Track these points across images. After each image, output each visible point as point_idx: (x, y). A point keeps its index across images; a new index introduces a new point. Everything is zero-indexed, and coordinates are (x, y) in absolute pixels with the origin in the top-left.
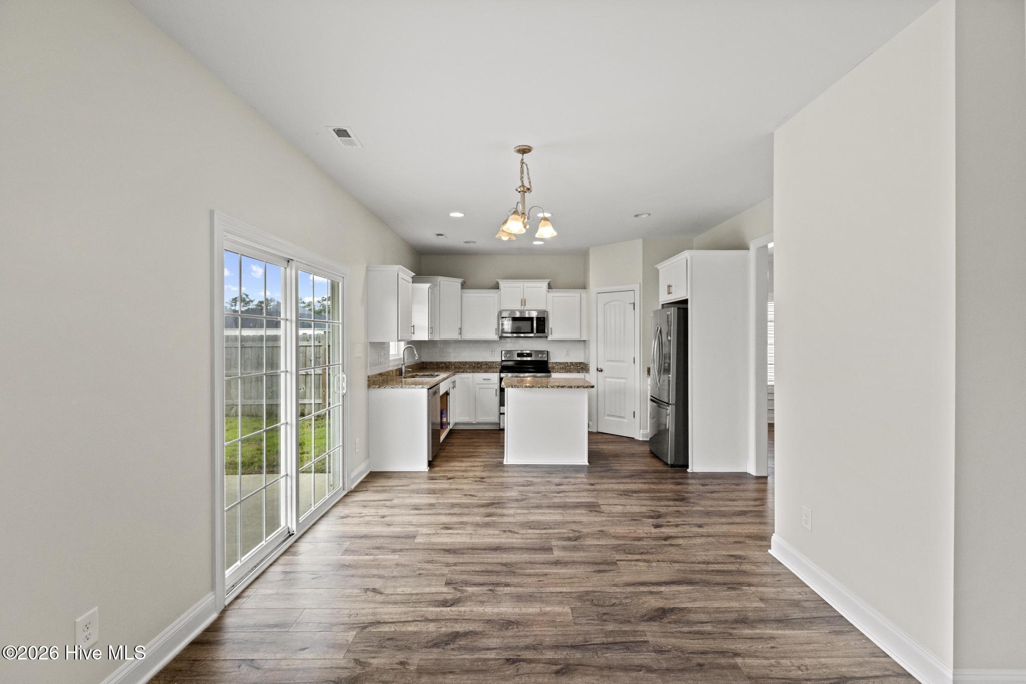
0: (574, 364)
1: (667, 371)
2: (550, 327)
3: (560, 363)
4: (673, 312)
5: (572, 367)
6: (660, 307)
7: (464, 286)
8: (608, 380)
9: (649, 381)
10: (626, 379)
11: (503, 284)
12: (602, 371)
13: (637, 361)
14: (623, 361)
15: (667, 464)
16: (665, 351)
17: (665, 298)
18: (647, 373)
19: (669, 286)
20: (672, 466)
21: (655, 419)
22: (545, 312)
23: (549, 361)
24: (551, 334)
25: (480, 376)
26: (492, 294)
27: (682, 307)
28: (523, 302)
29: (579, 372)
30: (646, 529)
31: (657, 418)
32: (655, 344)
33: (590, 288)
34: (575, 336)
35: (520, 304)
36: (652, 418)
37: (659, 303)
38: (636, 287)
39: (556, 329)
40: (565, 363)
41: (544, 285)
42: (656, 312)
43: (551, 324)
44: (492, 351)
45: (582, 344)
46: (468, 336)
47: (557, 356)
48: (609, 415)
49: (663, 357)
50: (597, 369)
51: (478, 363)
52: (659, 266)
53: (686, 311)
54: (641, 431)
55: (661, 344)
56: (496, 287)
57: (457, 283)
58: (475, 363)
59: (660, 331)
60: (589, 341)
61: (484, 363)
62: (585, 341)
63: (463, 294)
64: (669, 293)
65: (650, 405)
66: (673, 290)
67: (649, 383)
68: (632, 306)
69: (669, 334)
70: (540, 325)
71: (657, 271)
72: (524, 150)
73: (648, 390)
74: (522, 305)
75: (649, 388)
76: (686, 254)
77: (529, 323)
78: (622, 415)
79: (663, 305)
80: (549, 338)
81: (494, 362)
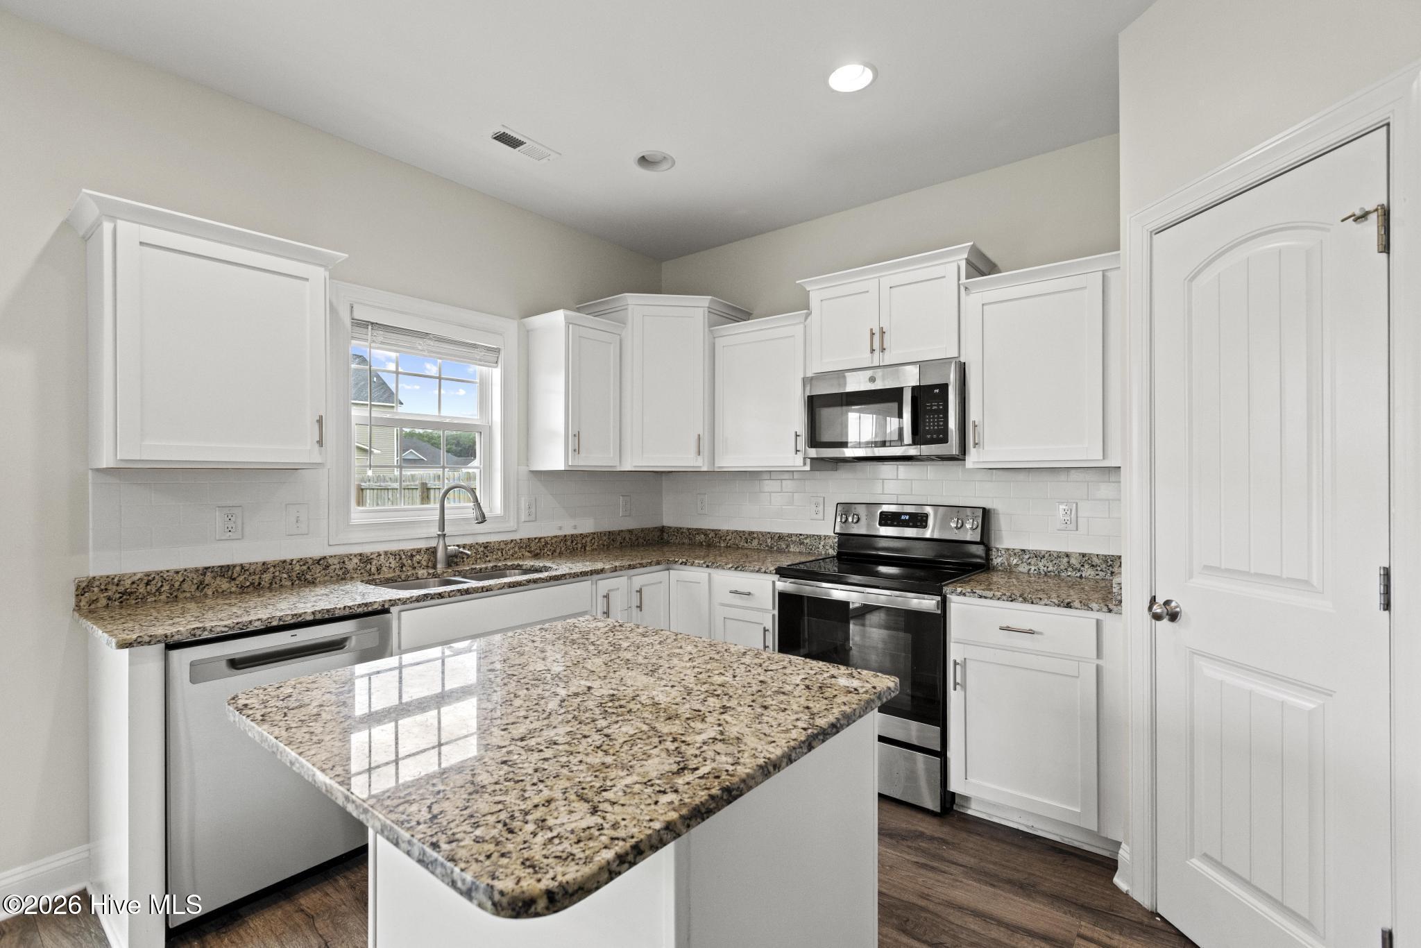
0: (1096, 561)
2: (972, 422)
3: (1038, 555)
5: (1088, 572)
8: (1209, 670)
11: (817, 291)
12: (1173, 617)
23: (996, 543)
24: (976, 446)
26: (789, 328)
28: (879, 339)
29: (1068, 606)
35: (867, 344)
40: (1059, 556)
41: (953, 261)
50: (1154, 604)
51: (781, 537)
57: (692, 310)
58: (772, 536)
61: (794, 538)
63: (716, 341)
74: (873, 351)
81: (819, 537)
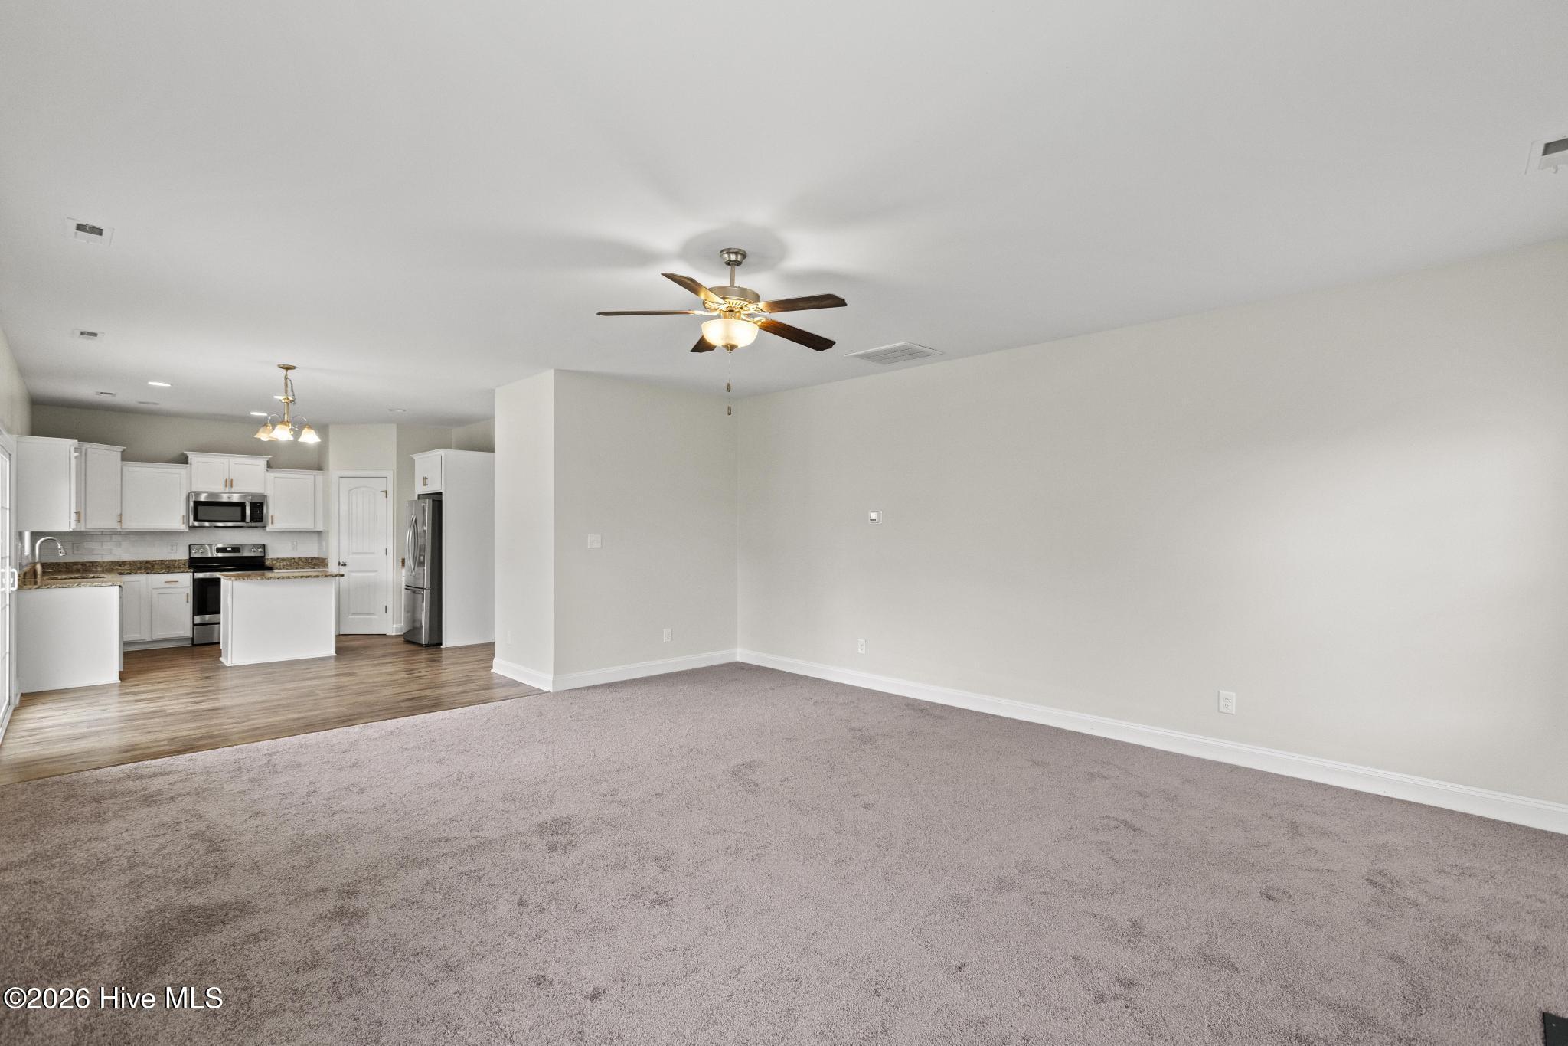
1: (421, 564)
2: (270, 515)
3: (283, 560)
4: (428, 504)
5: (301, 563)
6: (416, 498)
7: (125, 457)
8: (353, 574)
9: (404, 572)
10: (376, 571)
11: (193, 457)
12: (345, 565)
13: (390, 551)
14: (373, 553)
15: (421, 645)
16: (420, 542)
17: (420, 489)
18: (401, 564)
19: (425, 479)
20: (427, 646)
21: (409, 614)
22: (264, 496)
23: (266, 557)
24: (272, 523)
25: (159, 579)
26: (177, 471)
27: (436, 500)
28: (229, 483)
29: (312, 568)
30: (404, 675)
31: (412, 610)
32: (409, 535)
33: (330, 469)
34: (308, 525)
35: (223, 484)
36: (407, 612)
37: (414, 493)
38: (390, 474)
39: (278, 516)
40: (291, 559)
41: (261, 462)
42: (411, 502)
43: (272, 510)
44: (172, 546)
45: (315, 537)
46: (132, 524)
47: (277, 551)
48: (354, 614)
49: (419, 549)
50: (339, 564)
51: (147, 562)
52: (416, 457)
53: (440, 502)
54: (392, 625)
55: (416, 535)
56: (184, 460)
57: (113, 453)
58: (141, 562)
59: (416, 521)
60: (328, 532)
61: (158, 562)
62: (319, 532)
63: (125, 469)
64: (425, 485)
65: (405, 594)
66: (428, 482)
67: (404, 574)
68: (384, 494)
69: (424, 524)
70: (255, 512)
71: (413, 461)
72: (288, 368)
73: (402, 581)
74: (225, 486)
75: (403, 579)
76: (441, 452)
77: (239, 509)
78: (372, 612)
79: (419, 495)
80: (268, 529)
81: (175, 561)
